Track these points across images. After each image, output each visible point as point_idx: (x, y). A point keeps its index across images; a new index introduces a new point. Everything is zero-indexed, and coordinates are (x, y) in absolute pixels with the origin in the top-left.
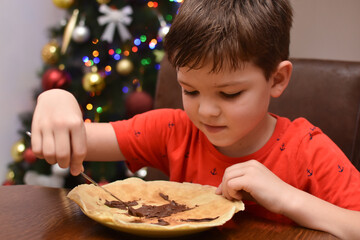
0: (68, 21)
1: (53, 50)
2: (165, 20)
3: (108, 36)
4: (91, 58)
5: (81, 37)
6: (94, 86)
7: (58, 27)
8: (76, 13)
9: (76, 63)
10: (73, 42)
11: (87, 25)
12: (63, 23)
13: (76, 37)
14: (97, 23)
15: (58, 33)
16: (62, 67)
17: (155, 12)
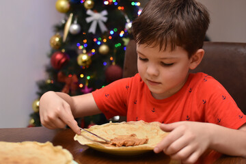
0: (66, 21)
1: (57, 39)
2: (129, 18)
3: (92, 29)
4: (82, 44)
5: (75, 31)
6: (85, 62)
7: (60, 25)
8: (71, 15)
9: (72, 47)
10: (70, 34)
11: (79, 23)
12: (63, 22)
13: (72, 31)
14: (85, 21)
15: (61, 28)
16: (63, 51)
17: (122, 13)
